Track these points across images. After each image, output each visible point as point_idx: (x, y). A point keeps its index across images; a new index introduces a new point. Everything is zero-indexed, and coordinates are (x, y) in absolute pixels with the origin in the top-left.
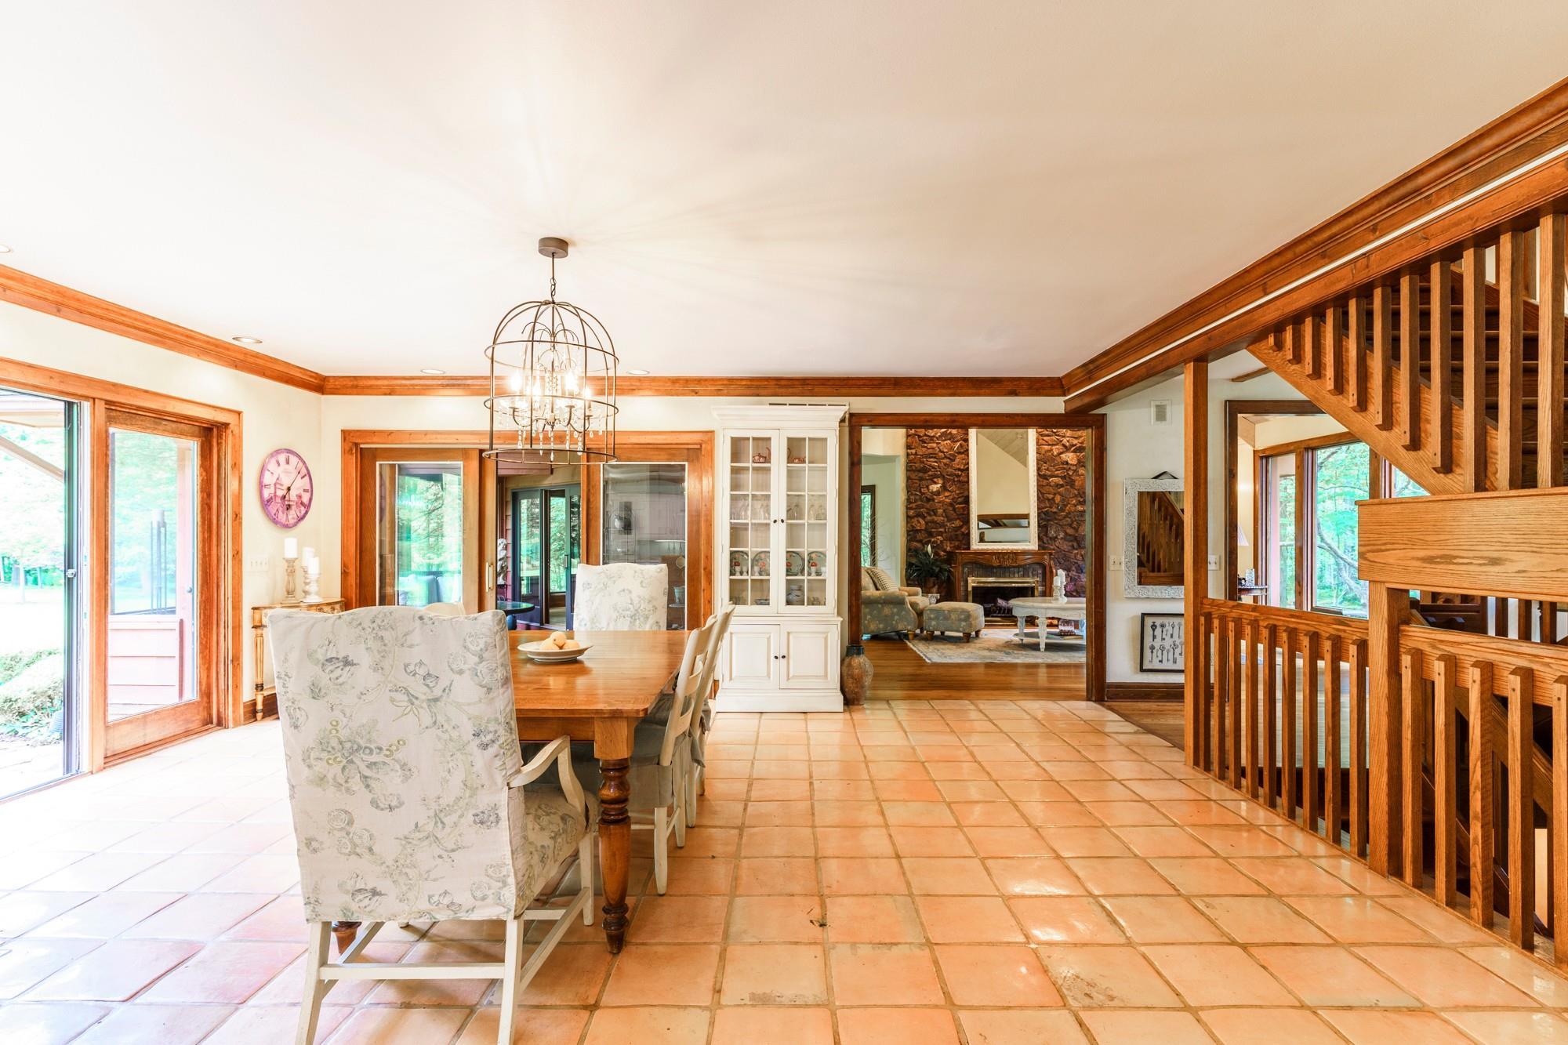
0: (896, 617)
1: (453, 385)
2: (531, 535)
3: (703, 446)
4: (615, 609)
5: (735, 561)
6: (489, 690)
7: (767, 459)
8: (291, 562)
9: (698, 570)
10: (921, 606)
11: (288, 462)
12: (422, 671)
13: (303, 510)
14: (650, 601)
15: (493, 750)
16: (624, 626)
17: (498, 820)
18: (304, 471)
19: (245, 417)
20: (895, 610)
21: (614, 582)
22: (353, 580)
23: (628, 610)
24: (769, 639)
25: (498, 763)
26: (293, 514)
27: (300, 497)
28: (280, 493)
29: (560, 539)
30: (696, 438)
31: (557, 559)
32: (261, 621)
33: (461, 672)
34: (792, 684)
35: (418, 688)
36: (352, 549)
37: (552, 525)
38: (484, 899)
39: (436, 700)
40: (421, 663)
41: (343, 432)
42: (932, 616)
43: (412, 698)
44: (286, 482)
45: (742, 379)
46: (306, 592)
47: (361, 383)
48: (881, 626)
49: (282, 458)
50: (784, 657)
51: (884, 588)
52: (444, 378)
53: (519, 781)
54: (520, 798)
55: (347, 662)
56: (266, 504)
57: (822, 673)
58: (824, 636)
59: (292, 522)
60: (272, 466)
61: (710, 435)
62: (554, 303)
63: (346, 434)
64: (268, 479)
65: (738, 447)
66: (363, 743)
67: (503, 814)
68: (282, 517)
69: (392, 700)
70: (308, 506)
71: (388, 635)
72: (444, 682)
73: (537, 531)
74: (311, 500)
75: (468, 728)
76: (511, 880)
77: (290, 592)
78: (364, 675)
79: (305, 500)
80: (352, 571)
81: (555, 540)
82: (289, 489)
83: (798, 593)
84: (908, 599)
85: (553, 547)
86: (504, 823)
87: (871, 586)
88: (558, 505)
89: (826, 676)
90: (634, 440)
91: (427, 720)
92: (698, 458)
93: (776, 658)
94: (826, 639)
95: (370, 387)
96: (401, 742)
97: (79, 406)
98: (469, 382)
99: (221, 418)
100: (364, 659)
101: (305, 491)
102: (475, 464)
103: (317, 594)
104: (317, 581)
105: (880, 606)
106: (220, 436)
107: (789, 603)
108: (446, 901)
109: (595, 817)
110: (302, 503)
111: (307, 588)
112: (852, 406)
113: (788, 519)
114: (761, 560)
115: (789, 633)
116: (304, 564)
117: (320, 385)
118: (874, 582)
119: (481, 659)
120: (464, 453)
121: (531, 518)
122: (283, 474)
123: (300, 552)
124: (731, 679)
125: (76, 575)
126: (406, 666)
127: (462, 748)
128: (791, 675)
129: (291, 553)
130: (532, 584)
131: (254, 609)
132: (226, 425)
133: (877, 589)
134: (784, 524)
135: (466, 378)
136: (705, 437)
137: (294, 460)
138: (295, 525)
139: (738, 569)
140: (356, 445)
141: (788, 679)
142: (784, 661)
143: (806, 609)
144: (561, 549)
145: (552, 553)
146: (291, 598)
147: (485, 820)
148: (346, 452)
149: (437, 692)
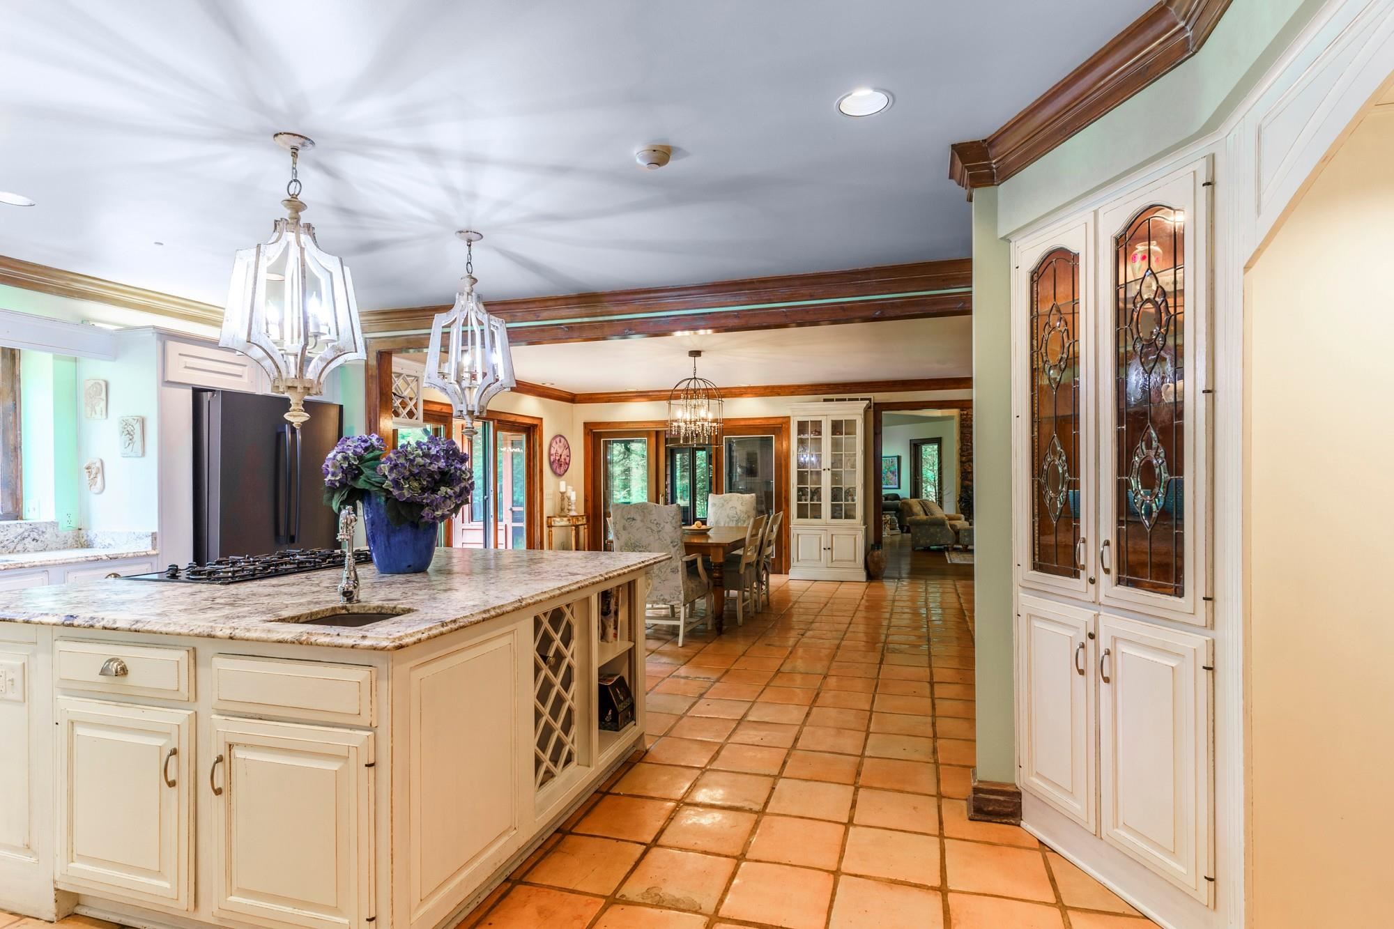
0: (939, 535)
1: (642, 396)
2: (682, 477)
3: (784, 425)
4: (728, 517)
5: (802, 492)
6: (675, 528)
7: (820, 433)
8: (562, 493)
9: (781, 499)
10: (959, 527)
11: (560, 442)
12: (655, 522)
13: (567, 466)
14: (746, 513)
15: (676, 548)
16: (733, 524)
17: (678, 571)
18: (567, 446)
19: (544, 420)
20: (938, 530)
21: (728, 503)
22: (590, 504)
23: (735, 517)
24: (820, 539)
25: (678, 552)
26: (562, 469)
27: (565, 459)
28: (557, 458)
29: (703, 481)
30: (779, 421)
31: (701, 495)
32: (551, 523)
33: (667, 523)
34: (834, 564)
35: (654, 528)
36: (590, 487)
37: (697, 471)
38: (674, 598)
39: (660, 531)
40: (655, 520)
41: (584, 423)
42: (966, 534)
43: (652, 531)
44: (560, 452)
45: (806, 386)
46: (569, 510)
47: (593, 397)
48: (928, 541)
49: (558, 439)
50: (829, 549)
51: (932, 514)
52: (636, 392)
53: (684, 559)
54: (685, 565)
55: (634, 519)
56: (551, 464)
57: (853, 558)
58: (854, 537)
59: (562, 473)
60: (554, 444)
61: (786, 419)
62: (695, 378)
63: (586, 424)
64: (553, 451)
65: (802, 427)
66: (638, 544)
67: (680, 569)
68: (558, 471)
69: (647, 531)
70: (568, 464)
71: (645, 511)
72: (662, 526)
73: (687, 474)
74: (569, 461)
75: (669, 541)
76: (682, 592)
77: (562, 509)
78: (638, 524)
79: (567, 461)
80: (590, 499)
81: (699, 481)
82: (561, 456)
83: (839, 512)
84: (947, 522)
85: (698, 486)
86: (680, 573)
87: (922, 513)
88: (701, 455)
89: (855, 560)
90: (743, 423)
91: (657, 537)
92: (780, 432)
93: (825, 549)
94: (855, 539)
95: (598, 399)
96: (649, 544)
97: (488, 423)
98: (650, 394)
99: (535, 422)
100: (638, 518)
101: (568, 456)
102: (653, 440)
103: (575, 510)
104: (575, 504)
105: (927, 527)
106: (534, 431)
107: (833, 517)
108: (662, 598)
109: (711, 584)
110: (566, 463)
111: (570, 507)
112: (876, 398)
113: (832, 467)
114: (816, 493)
115: (832, 535)
116: (568, 495)
117: (573, 398)
118: (924, 510)
119: (673, 518)
120: (648, 434)
121: (683, 466)
122: (558, 448)
123: (566, 488)
124: (798, 561)
125: (487, 498)
126: (651, 520)
127: (667, 546)
128: (834, 559)
129: (563, 489)
130: (684, 512)
131: (548, 517)
132: (536, 425)
133: (927, 515)
134: (830, 472)
135: (649, 392)
136: (784, 420)
137: (563, 440)
138: (563, 474)
139: (803, 497)
140: (591, 430)
141: (832, 561)
142: (829, 551)
143: (843, 521)
144: (704, 488)
145: (697, 490)
146: (562, 512)
147: (674, 571)
148: (586, 434)
149: (660, 529)
